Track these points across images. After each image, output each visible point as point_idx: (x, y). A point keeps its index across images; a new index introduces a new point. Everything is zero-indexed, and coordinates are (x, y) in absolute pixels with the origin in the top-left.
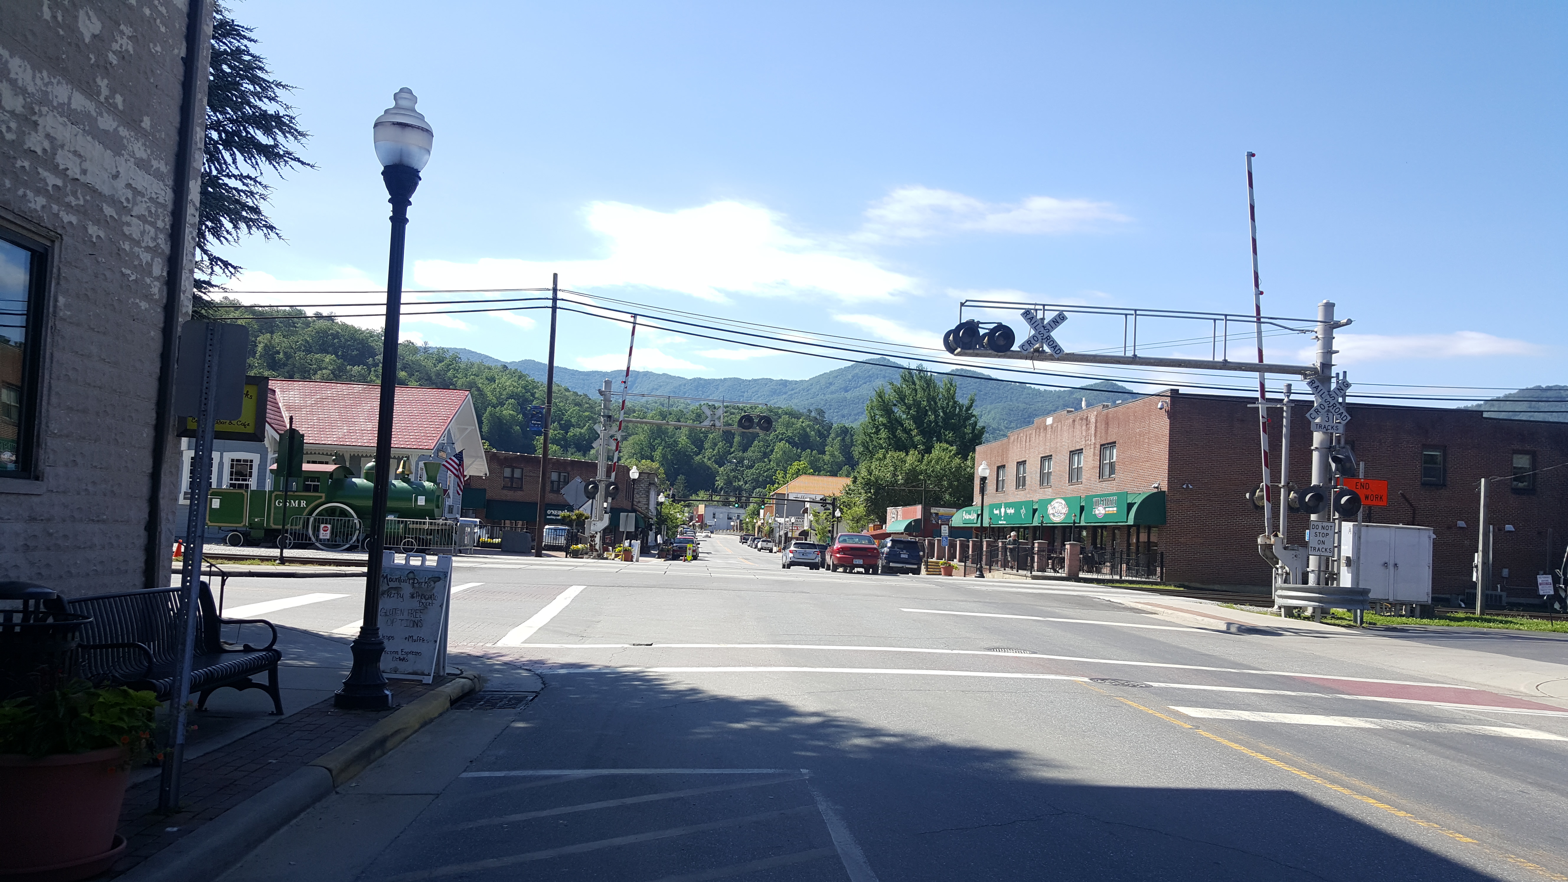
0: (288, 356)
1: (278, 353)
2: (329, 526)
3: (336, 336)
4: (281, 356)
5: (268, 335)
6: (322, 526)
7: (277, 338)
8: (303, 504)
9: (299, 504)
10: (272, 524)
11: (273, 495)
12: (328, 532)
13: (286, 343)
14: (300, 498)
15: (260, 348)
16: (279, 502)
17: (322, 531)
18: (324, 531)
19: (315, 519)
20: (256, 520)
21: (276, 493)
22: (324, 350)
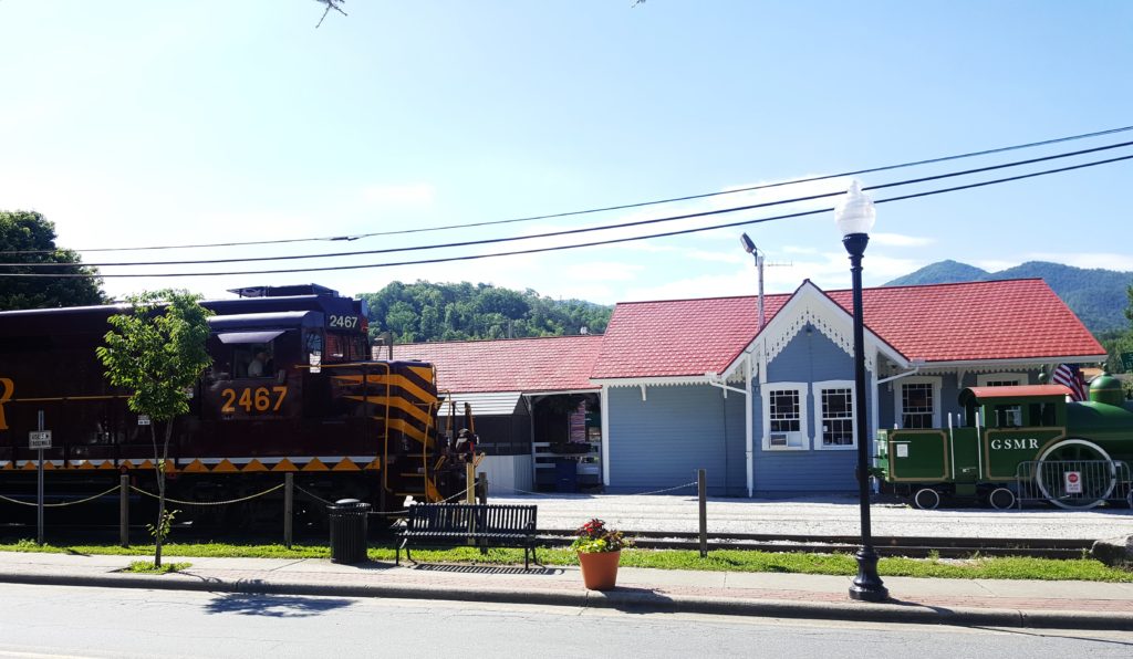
0: (468, 318)
1: (460, 316)
2: (1078, 474)
3: (499, 298)
4: (463, 318)
5: (452, 304)
6: (1067, 474)
7: (459, 305)
8: (1033, 443)
9: (1028, 444)
10: (988, 475)
11: (986, 434)
12: (1079, 482)
13: (465, 308)
14: (1027, 436)
15: (448, 314)
16: (996, 444)
17: (1068, 483)
18: (1072, 481)
19: (1044, 465)
20: (964, 470)
21: (989, 431)
22: (491, 310)
